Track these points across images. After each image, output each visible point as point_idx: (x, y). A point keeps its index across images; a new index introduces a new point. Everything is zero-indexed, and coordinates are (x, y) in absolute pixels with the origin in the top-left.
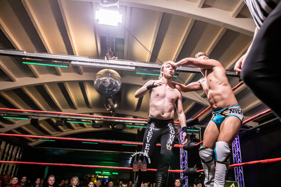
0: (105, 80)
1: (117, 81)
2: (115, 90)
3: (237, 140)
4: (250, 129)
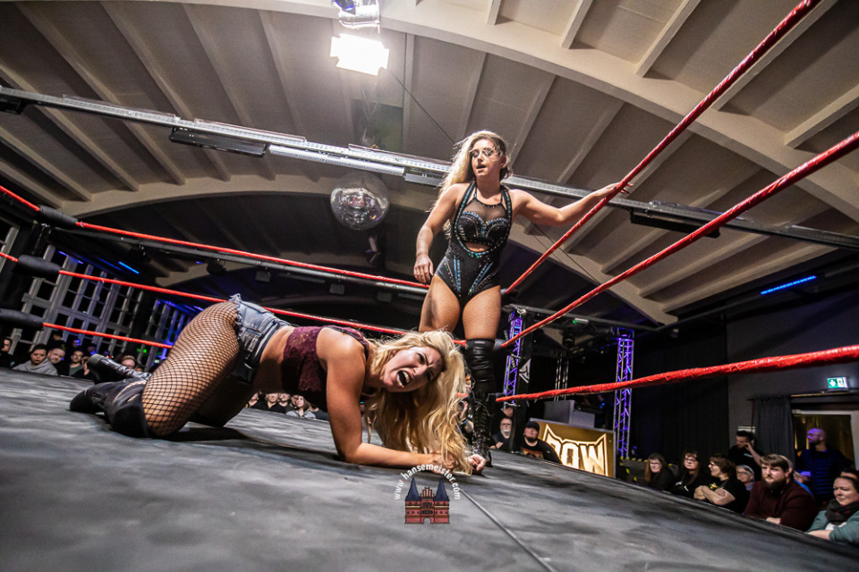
0: (355, 194)
1: (379, 200)
2: (374, 218)
3: (630, 349)
4: (658, 329)
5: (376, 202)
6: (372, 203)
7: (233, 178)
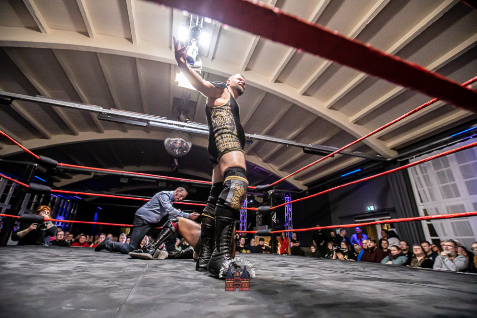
0: (176, 140)
2: (185, 152)
4: (300, 192)
5: (187, 144)
6: (185, 144)
7: (106, 132)
